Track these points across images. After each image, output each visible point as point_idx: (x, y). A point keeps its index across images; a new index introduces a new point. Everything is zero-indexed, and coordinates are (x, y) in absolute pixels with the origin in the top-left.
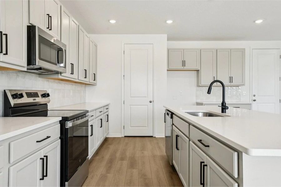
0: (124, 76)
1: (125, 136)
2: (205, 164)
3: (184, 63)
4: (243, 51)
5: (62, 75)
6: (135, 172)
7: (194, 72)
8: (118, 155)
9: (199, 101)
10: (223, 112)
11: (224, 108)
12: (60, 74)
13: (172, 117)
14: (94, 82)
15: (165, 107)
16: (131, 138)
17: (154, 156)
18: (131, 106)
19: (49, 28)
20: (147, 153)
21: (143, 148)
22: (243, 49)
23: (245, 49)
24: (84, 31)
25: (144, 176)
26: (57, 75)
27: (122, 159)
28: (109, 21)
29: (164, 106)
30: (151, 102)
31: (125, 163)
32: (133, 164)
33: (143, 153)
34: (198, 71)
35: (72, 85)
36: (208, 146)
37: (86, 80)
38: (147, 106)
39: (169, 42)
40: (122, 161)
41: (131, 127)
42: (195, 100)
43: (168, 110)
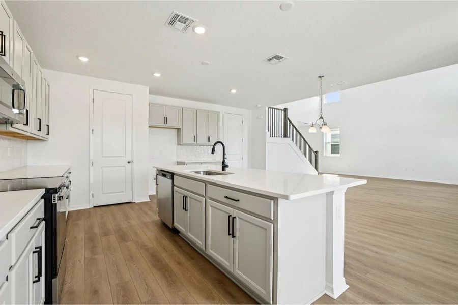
0: (93, 130)
1: (94, 207)
2: (233, 216)
3: (165, 120)
4: (218, 113)
5: (15, 125)
6: (131, 244)
7: (174, 130)
8: (97, 230)
9: (180, 160)
10: (223, 170)
11: (224, 166)
12: (10, 125)
13: (172, 178)
14: (47, 136)
15: (155, 168)
16: (103, 209)
17: (145, 223)
18: (103, 168)
19: (2, 52)
20: (134, 222)
21: (127, 217)
22: (217, 112)
23: (219, 112)
24: (37, 63)
25: (143, 246)
26: (5, 125)
27: (106, 234)
28: (77, 57)
29: (153, 167)
30: (129, 162)
31: (113, 238)
32: (123, 237)
33: (129, 222)
34: (179, 129)
35: (10, 140)
36: (238, 200)
37: (39, 133)
38: (124, 168)
39: (152, 96)
40: (108, 237)
41: (103, 194)
42: (175, 160)
43: (162, 171)
